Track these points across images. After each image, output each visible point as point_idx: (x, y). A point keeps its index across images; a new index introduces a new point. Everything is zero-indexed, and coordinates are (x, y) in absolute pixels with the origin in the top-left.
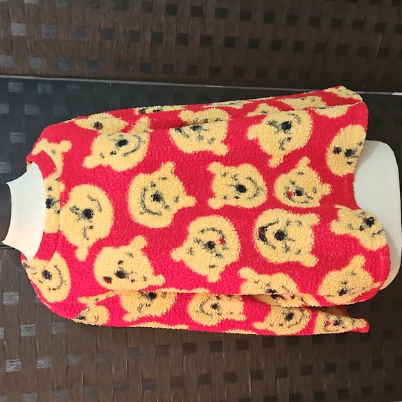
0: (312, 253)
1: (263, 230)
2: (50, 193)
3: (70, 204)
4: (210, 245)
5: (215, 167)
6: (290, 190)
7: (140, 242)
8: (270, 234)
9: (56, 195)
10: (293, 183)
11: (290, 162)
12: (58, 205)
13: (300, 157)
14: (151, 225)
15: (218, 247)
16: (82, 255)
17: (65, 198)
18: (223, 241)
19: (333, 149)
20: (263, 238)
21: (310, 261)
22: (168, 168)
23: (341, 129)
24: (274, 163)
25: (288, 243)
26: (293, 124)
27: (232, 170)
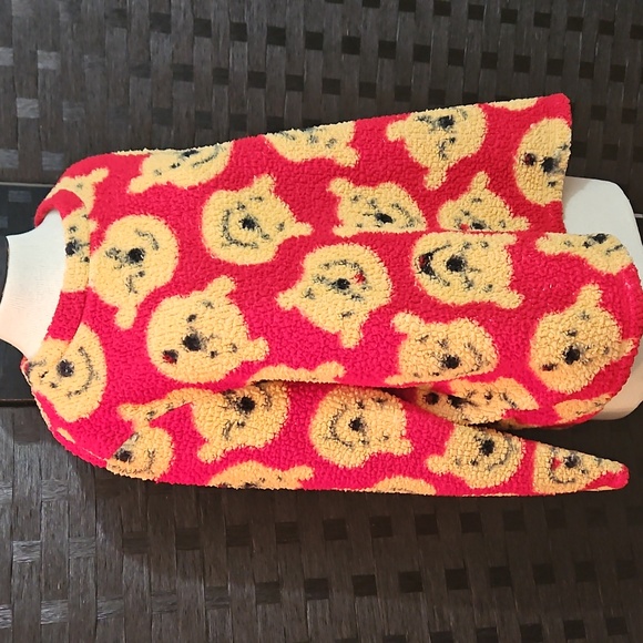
0: (512, 287)
1: (426, 259)
2: (74, 234)
3: (106, 246)
4: (342, 284)
5: (338, 186)
6: (464, 222)
7: (224, 284)
8: (438, 263)
9: (83, 236)
10: (467, 214)
11: (458, 179)
12: (86, 250)
13: (473, 173)
14: (239, 262)
15: (355, 287)
16: (125, 320)
17: (97, 239)
18: (361, 277)
19: (523, 157)
20: (427, 269)
21: (510, 300)
22: (264, 183)
23: (532, 126)
24: (434, 181)
25: (471, 276)
26: (457, 119)
27: (367, 192)
